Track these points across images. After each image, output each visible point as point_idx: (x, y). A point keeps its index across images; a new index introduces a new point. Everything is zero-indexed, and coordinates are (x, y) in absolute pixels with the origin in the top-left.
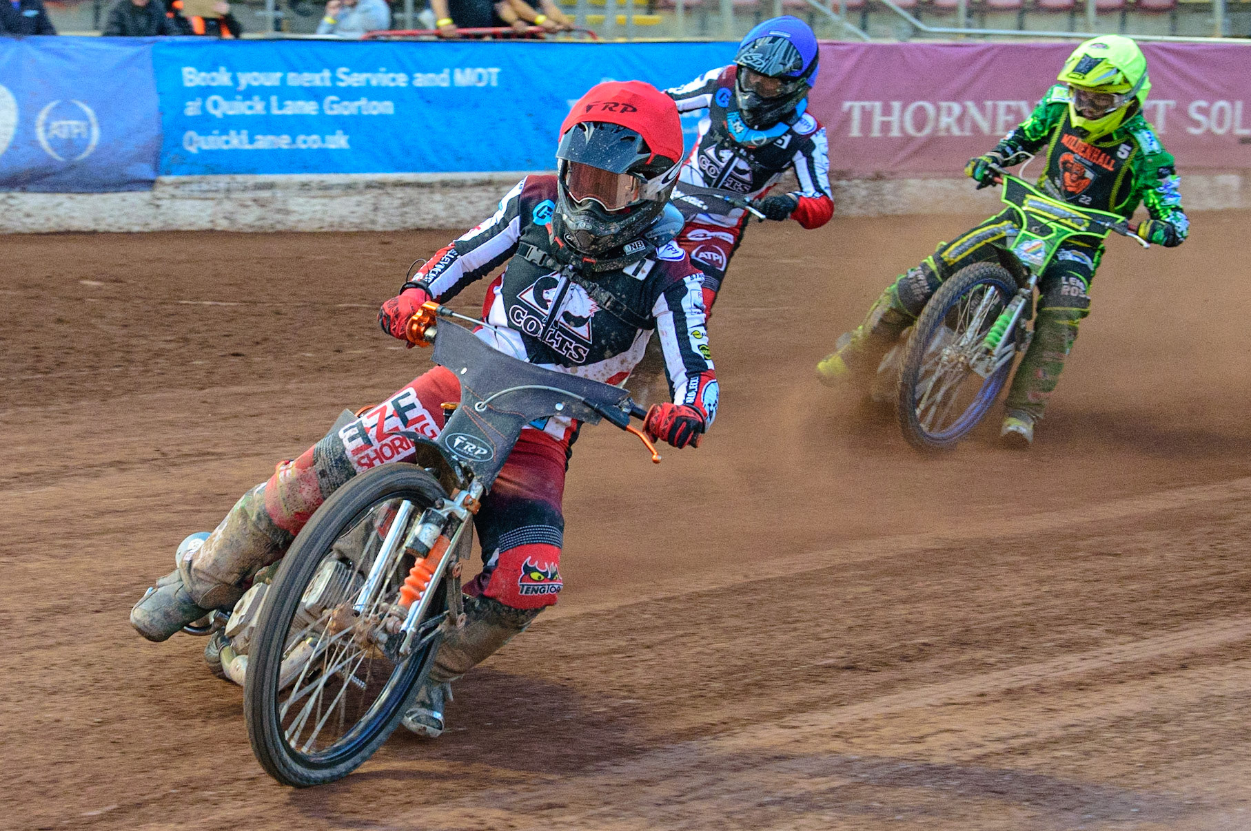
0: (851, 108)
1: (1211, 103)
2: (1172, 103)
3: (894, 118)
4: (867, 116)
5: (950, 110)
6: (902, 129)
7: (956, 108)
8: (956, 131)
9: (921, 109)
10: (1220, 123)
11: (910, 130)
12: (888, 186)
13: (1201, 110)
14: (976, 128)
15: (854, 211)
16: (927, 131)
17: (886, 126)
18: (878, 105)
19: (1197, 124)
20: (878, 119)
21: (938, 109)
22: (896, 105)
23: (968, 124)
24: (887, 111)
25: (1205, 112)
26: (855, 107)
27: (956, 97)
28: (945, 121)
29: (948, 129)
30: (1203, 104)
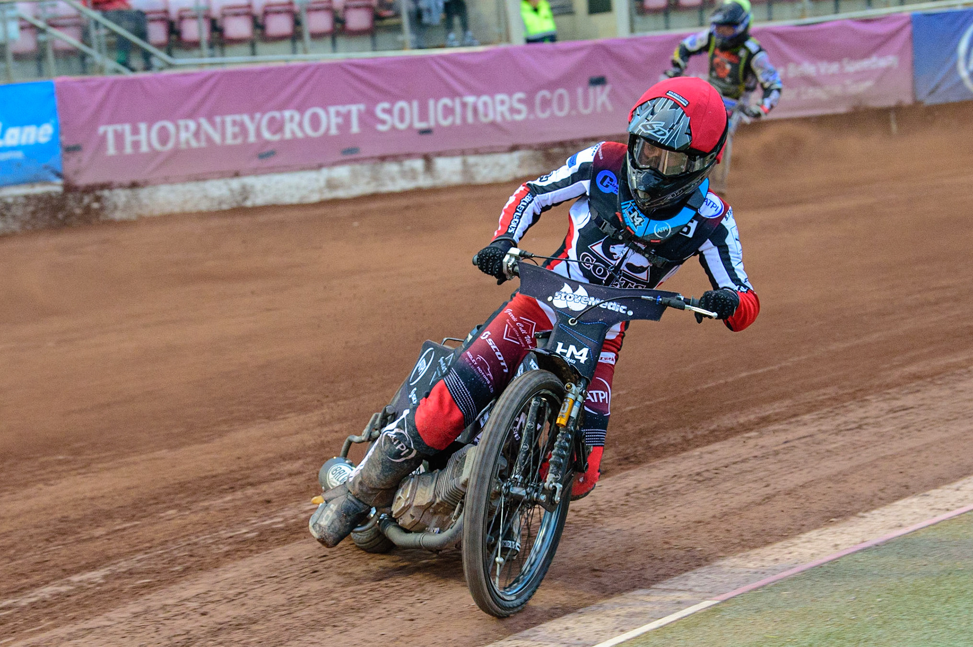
0: (105, 133)
1: (393, 104)
2: (362, 107)
3: (143, 137)
4: (119, 137)
5: (187, 128)
6: (150, 145)
7: (192, 125)
8: (194, 144)
9: (163, 129)
10: (402, 119)
11: (156, 145)
12: (143, 193)
13: (385, 111)
14: (209, 139)
15: (118, 216)
16: (170, 145)
17: (136, 145)
18: (127, 128)
19: (383, 122)
20: (129, 138)
21: (178, 128)
22: (143, 127)
23: (203, 137)
24: (135, 131)
25: (389, 112)
26: (108, 130)
27: (191, 115)
28: (184, 136)
29: (188, 142)
30: (386, 105)
